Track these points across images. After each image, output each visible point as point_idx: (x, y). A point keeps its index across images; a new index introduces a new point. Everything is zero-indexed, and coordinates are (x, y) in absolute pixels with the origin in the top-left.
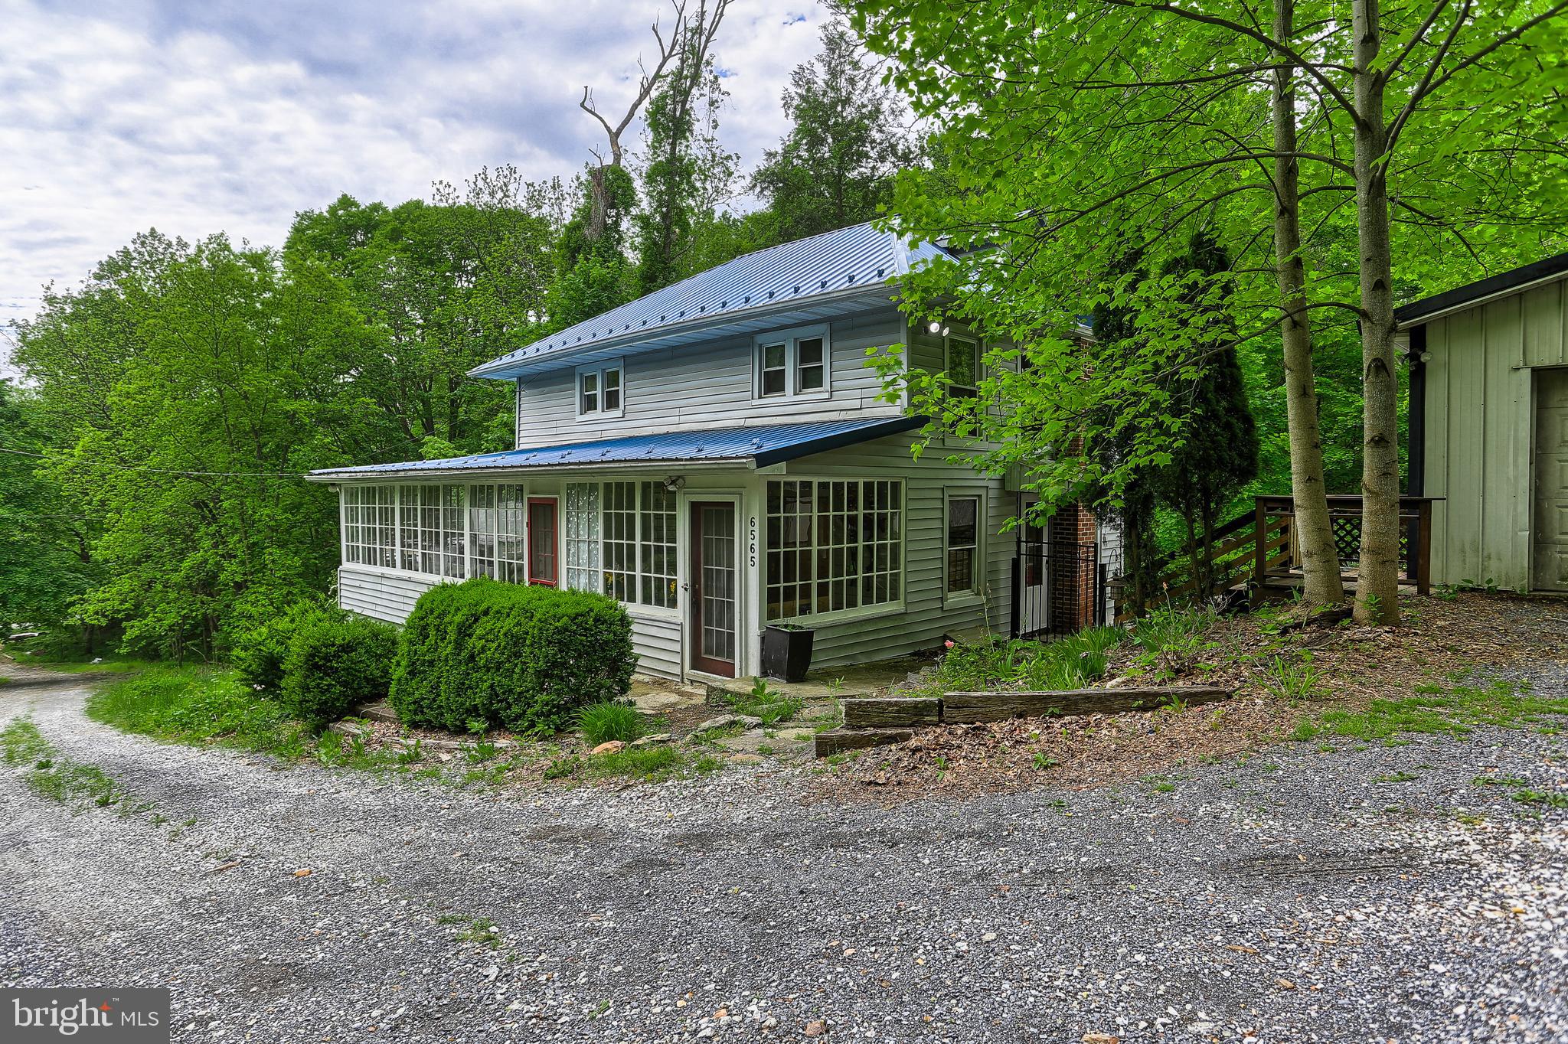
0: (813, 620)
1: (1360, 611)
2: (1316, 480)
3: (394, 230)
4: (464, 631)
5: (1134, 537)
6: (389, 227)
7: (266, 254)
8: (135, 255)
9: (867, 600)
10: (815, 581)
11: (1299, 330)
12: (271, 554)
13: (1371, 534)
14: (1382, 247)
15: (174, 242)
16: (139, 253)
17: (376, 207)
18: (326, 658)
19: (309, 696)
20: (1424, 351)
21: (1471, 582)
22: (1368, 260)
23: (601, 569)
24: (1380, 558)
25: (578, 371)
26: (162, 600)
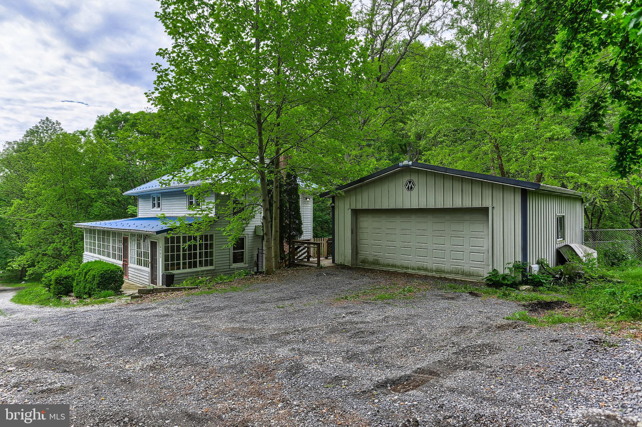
0: (175, 272)
3: (133, 123)
4: (86, 273)
6: (131, 122)
7: (86, 131)
8: (40, 128)
9: (190, 267)
10: (181, 261)
12: (79, 244)
15: (55, 123)
16: (42, 127)
17: (128, 114)
18: (60, 280)
19: (56, 290)
20: (333, 203)
23: (136, 257)
25: (152, 195)
26: (42, 260)
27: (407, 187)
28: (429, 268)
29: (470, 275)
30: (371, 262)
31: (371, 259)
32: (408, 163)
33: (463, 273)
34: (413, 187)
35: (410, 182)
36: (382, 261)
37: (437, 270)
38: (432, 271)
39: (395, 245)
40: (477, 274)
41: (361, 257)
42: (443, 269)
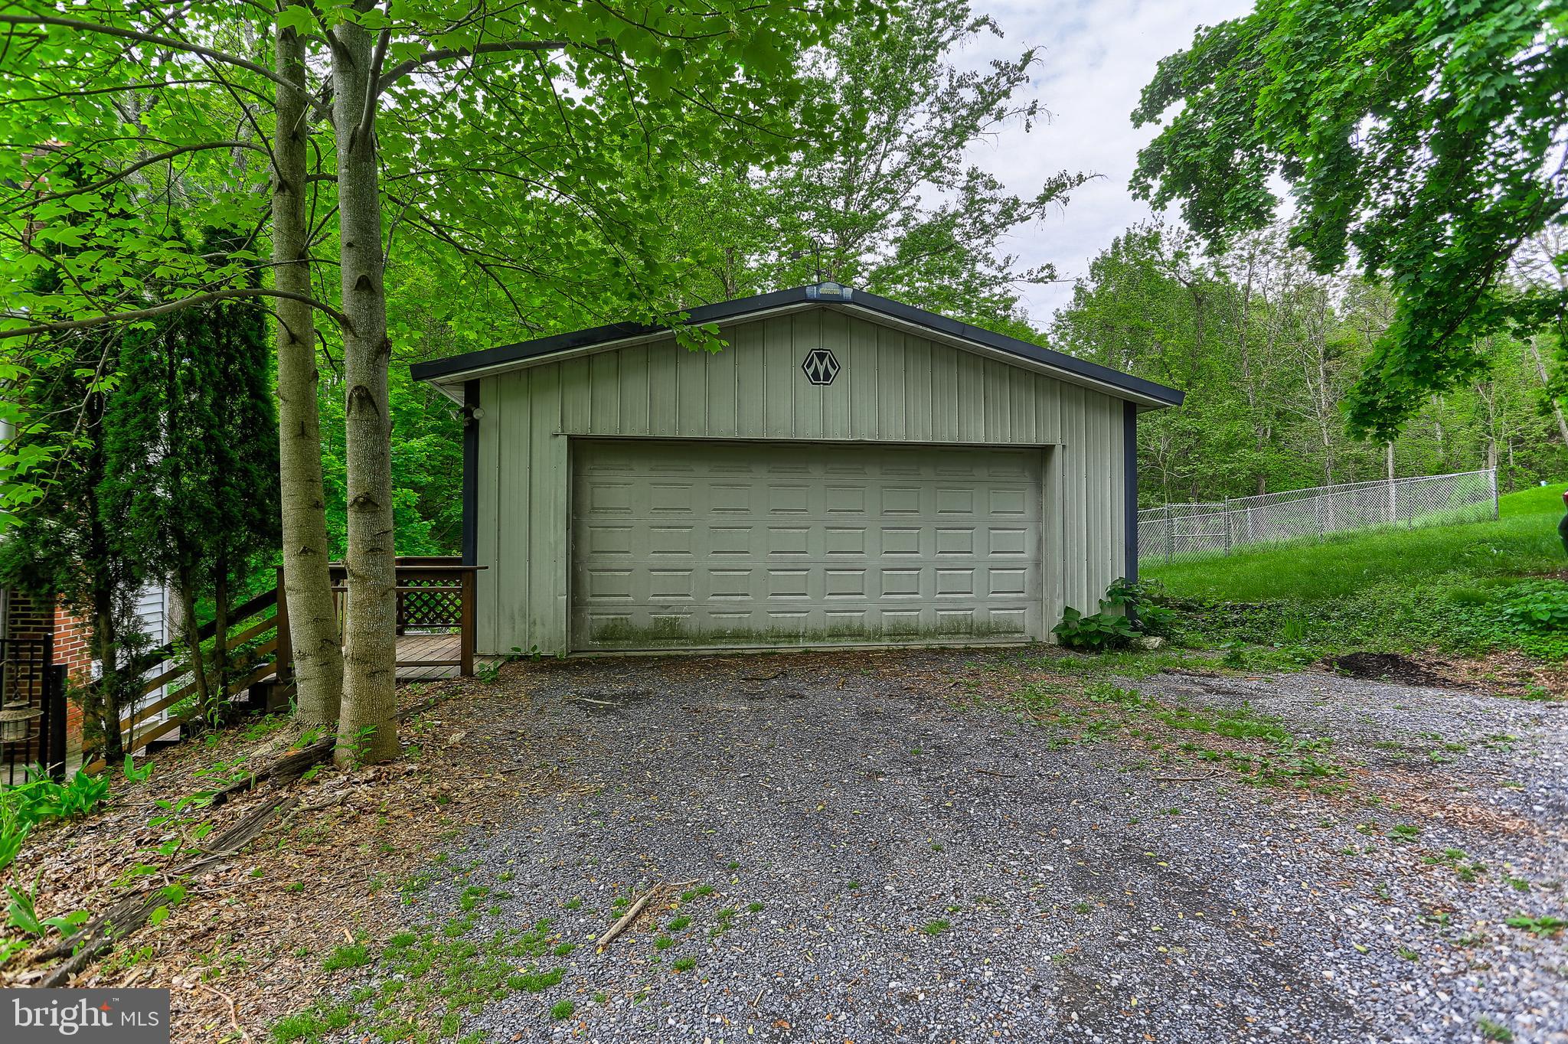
1: (343, 752)
2: (314, 552)
5: (102, 625)
11: (298, 347)
13: (356, 635)
14: (369, 232)
20: (477, 406)
21: (519, 650)
22: (350, 245)
24: (368, 669)
27: (810, 371)
28: (868, 627)
29: (987, 631)
30: (646, 633)
31: (643, 620)
32: (837, 291)
33: (972, 630)
34: (832, 372)
35: (821, 357)
36: (691, 623)
37: (895, 629)
38: (878, 634)
39: (748, 565)
40: (1008, 626)
41: (596, 619)
42: (914, 625)
